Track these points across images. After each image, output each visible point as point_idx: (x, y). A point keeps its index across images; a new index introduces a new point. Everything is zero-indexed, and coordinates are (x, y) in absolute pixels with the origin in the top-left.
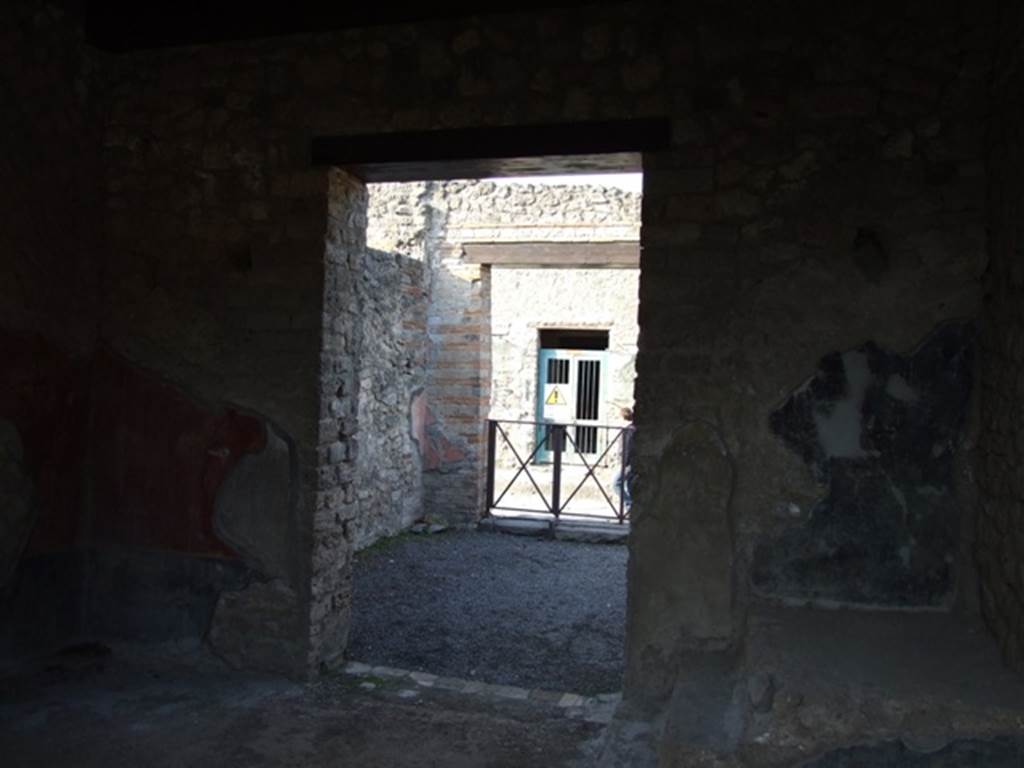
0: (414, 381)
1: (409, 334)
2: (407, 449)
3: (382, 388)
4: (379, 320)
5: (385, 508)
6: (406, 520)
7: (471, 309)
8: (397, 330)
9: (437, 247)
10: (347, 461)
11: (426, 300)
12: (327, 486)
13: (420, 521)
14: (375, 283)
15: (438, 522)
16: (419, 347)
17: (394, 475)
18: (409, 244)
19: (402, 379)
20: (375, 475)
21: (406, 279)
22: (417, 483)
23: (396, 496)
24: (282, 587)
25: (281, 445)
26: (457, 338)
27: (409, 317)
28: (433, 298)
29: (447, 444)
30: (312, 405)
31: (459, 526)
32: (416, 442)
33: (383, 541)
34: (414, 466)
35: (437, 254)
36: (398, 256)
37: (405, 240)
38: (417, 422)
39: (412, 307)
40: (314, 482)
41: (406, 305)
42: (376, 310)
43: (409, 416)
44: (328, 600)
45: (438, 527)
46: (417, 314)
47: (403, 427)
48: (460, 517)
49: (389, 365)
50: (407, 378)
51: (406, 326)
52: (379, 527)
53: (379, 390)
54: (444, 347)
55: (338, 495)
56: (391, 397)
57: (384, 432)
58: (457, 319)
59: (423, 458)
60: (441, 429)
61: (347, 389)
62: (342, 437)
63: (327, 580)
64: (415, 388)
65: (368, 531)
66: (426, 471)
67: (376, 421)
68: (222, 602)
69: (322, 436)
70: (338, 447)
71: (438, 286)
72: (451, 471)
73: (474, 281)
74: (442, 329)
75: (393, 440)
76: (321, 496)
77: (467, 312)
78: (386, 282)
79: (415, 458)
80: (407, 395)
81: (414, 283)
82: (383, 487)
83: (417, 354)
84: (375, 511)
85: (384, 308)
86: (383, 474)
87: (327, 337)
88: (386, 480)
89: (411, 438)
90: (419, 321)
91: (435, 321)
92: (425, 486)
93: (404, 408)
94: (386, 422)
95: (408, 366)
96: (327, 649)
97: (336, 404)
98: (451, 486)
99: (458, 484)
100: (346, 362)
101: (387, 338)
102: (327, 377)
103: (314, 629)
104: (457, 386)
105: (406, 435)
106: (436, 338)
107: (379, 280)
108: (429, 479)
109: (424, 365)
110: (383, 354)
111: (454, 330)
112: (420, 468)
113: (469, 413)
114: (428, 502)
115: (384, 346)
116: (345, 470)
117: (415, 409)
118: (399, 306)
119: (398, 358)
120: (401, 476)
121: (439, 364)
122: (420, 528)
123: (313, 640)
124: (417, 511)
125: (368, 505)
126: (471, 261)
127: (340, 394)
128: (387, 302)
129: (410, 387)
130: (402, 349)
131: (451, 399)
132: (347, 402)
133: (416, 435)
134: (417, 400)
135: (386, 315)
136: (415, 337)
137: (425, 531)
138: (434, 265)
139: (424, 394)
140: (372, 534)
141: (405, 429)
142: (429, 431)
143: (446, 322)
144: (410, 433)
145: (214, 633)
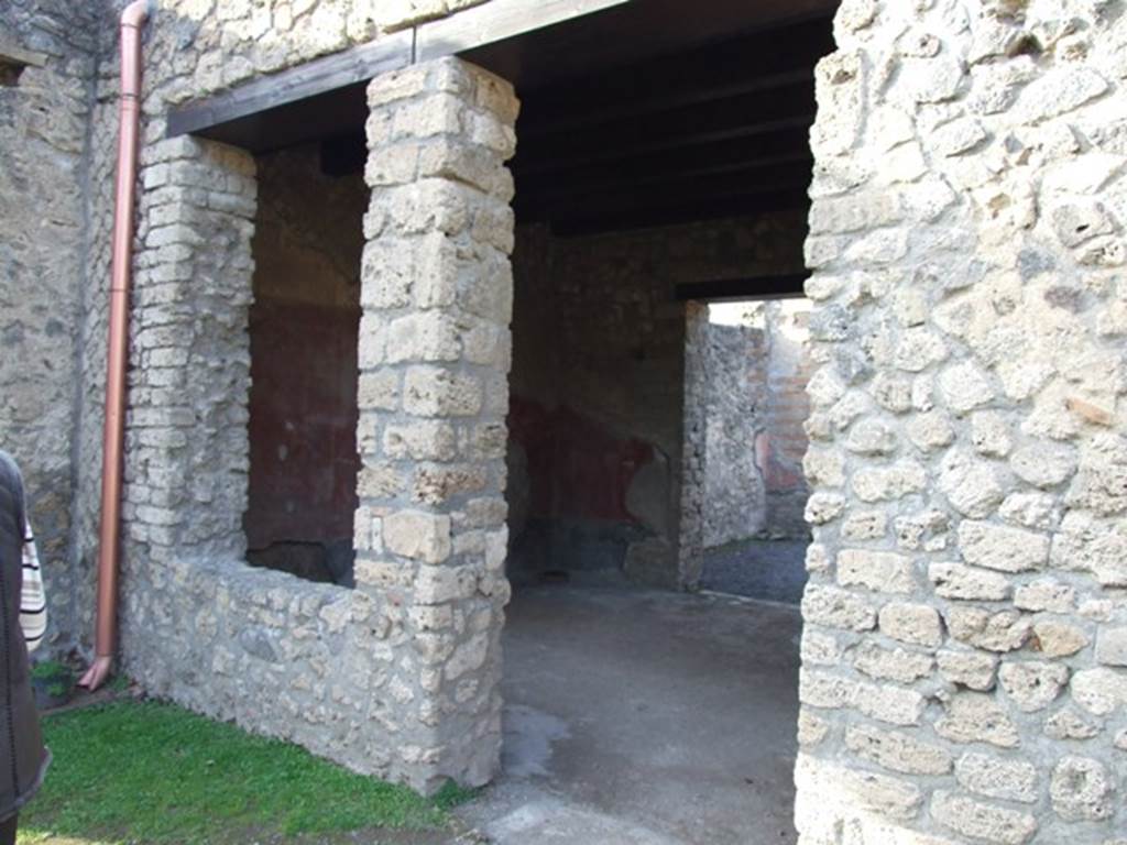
0: (758, 421)
1: (753, 386)
2: (753, 474)
3: (731, 428)
4: (727, 377)
5: (735, 518)
6: (752, 529)
7: (802, 364)
8: (742, 383)
9: (775, 317)
10: (700, 469)
11: (766, 359)
12: (688, 482)
13: (764, 531)
14: (724, 350)
15: (778, 532)
16: (761, 396)
17: (742, 494)
18: (752, 315)
19: (747, 422)
20: (726, 492)
21: (750, 344)
22: (761, 502)
23: (743, 510)
24: (663, 539)
25: (661, 459)
26: (791, 388)
27: (752, 373)
28: (773, 356)
29: (785, 472)
30: (679, 437)
31: (796, 536)
32: (760, 469)
33: (733, 542)
34: (759, 488)
35: (775, 322)
36: (743, 328)
37: (749, 312)
38: (760, 455)
39: (755, 365)
40: (681, 481)
41: (749, 364)
42: (725, 370)
43: (753, 449)
44: (689, 549)
45: (777, 536)
46: (759, 370)
47: (748, 457)
48: (795, 529)
49: (736, 410)
50: (752, 420)
51: (750, 380)
52: (730, 532)
53: (729, 429)
54: (781, 395)
55: (695, 489)
56: (739, 435)
57: (733, 461)
58: (791, 373)
59: (767, 483)
60: (779, 459)
61: (699, 427)
62: (696, 455)
63: (689, 537)
64: (758, 427)
65: (721, 533)
66: (770, 493)
67: (727, 453)
68: (630, 549)
69: (686, 453)
70: (694, 461)
71: (775, 347)
72: (788, 493)
73: (805, 343)
74: (780, 381)
75: (741, 467)
76: (685, 488)
77: (799, 367)
78: (733, 349)
79: (759, 482)
80: (752, 433)
81: (756, 346)
82: (733, 502)
83: (760, 401)
84: (727, 519)
85: (733, 368)
86: (733, 492)
87: (687, 397)
88: (735, 497)
89: (757, 467)
90: (762, 375)
91: (774, 375)
92: (769, 505)
93: (749, 443)
94: (734, 453)
95: (752, 410)
96: (688, 577)
97: (693, 436)
98: (788, 504)
99: (793, 503)
100: (698, 411)
101: (734, 390)
102: (687, 420)
103: (682, 563)
104: (793, 426)
105: (752, 462)
106: (775, 388)
107: (727, 347)
108: (771, 499)
109: (766, 409)
110: (731, 403)
111: (789, 381)
112: (763, 490)
113: (802, 446)
114: (771, 517)
115: (733, 397)
116: (699, 474)
117: (759, 444)
118: (744, 365)
119: (744, 405)
120: (748, 495)
121: (779, 409)
122: (763, 536)
123: (681, 570)
124: (761, 524)
125: (721, 514)
126: (802, 326)
127: (695, 430)
128: (734, 363)
129: (753, 426)
130: (746, 398)
131: (787, 436)
132: (699, 435)
133: (759, 464)
134: (760, 437)
135: (733, 373)
136: (758, 388)
137: (767, 539)
138: (773, 331)
139: (766, 432)
140: (724, 535)
141: (750, 459)
142: (771, 461)
143: (783, 375)
144: (754, 462)
145: (626, 565)
